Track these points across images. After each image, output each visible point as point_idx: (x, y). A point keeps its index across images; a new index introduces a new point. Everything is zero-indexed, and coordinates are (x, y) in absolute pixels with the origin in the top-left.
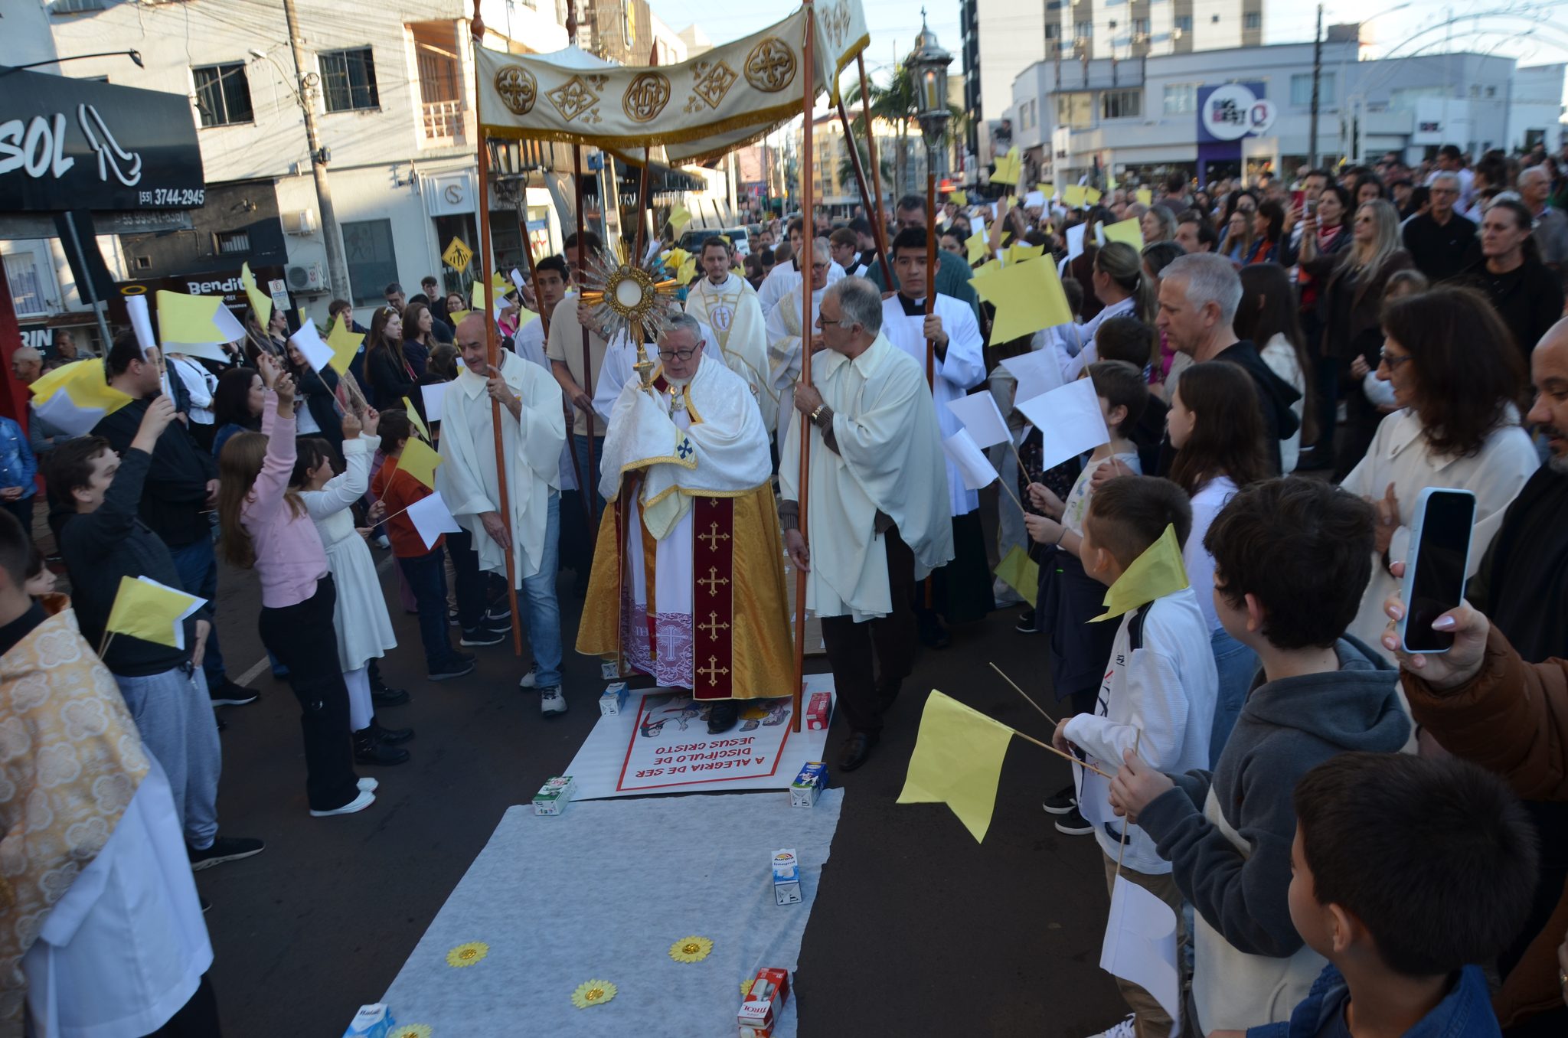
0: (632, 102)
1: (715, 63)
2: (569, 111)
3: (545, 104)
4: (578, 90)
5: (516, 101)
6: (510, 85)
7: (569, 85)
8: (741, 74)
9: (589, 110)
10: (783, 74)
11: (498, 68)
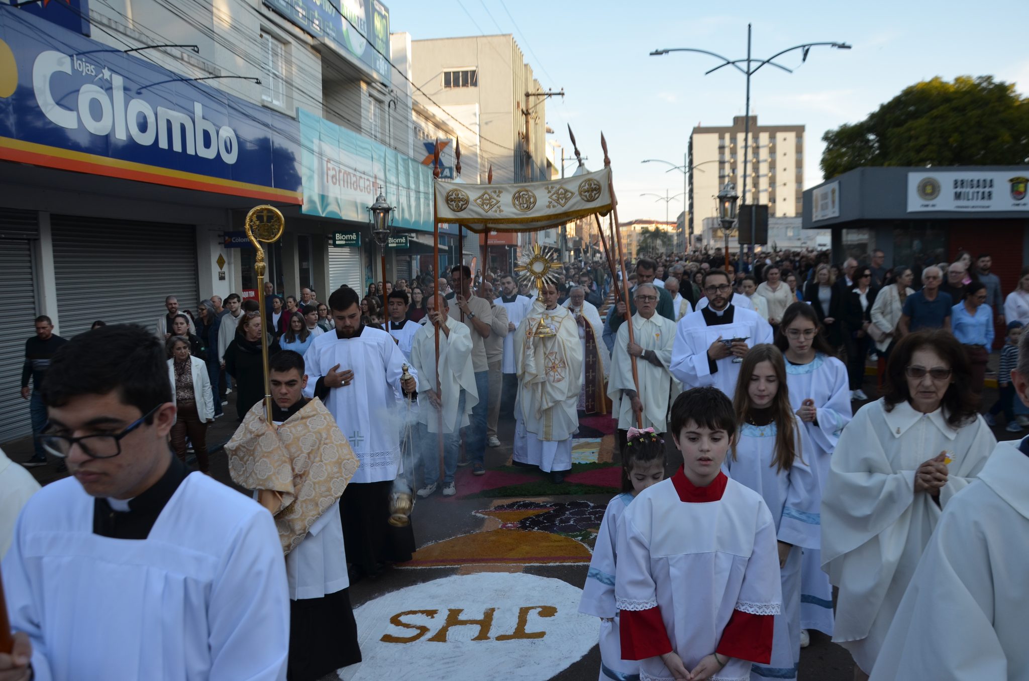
0: (517, 203)
1: (558, 186)
2: (486, 208)
3: (474, 206)
4: (488, 198)
5: (457, 206)
6: (455, 198)
7: (483, 195)
8: (577, 193)
9: (496, 207)
10: (595, 194)
11: (448, 191)
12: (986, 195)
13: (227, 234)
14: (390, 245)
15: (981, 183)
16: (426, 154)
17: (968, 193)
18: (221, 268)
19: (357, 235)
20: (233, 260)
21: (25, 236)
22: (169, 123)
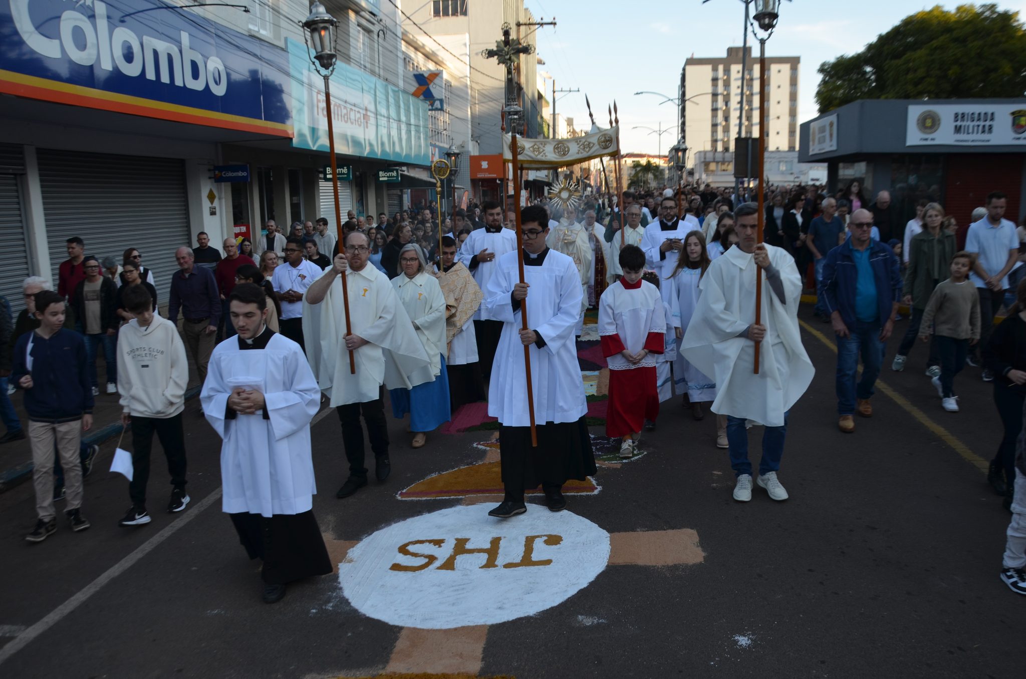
0: (557, 151)
1: (584, 140)
2: (537, 153)
3: (528, 152)
8: (597, 143)
9: (542, 153)
10: (609, 144)
12: (987, 128)
13: (217, 168)
14: (381, 179)
15: (982, 116)
16: (416, 85)
17: (968, 126)
18: (212, 203)
19: (348, 170)
20: (223, 195)
21: (11, 171)
22: (156, 53)
